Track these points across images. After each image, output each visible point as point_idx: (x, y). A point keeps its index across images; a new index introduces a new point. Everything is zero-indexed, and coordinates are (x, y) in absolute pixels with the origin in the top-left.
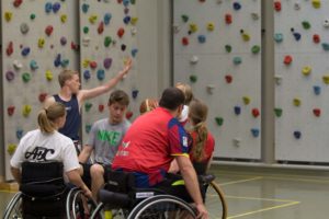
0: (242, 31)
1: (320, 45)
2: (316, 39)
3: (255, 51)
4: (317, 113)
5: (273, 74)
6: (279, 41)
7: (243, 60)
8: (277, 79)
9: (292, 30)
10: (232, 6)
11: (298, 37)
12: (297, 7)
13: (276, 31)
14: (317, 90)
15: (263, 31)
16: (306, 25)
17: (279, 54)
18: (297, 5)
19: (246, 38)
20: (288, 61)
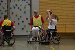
0: (3, 7)
1: (19, 9)
2: (19, 8)
3: (6, 11)
4: (19, 24)
5: (9, 16)
6: (11, 9)
7: (3, 13)
8: (10, 17)
9: (13, 6)
10: (1, 1)
11: (15, 8)
12: (15, 1)
13: (10, 7)
14: (19, 19)
15: (7, 7)
16: (16, 5)
17: (11, 11)
18: (14, 1)
19: (4, 8)
20: (13, 13)
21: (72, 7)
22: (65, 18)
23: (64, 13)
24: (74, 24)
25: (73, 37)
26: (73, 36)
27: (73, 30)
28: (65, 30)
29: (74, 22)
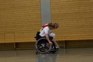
21: (12, 13)
22: (4, 25)
23: (2, 20)
24: (14, 33)
25: (14, 48)
26: (14, 46)
27: (14, 40)
28: (4, 40)
29: (14, 30)
